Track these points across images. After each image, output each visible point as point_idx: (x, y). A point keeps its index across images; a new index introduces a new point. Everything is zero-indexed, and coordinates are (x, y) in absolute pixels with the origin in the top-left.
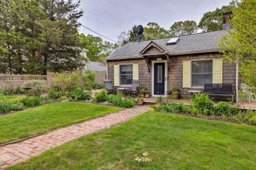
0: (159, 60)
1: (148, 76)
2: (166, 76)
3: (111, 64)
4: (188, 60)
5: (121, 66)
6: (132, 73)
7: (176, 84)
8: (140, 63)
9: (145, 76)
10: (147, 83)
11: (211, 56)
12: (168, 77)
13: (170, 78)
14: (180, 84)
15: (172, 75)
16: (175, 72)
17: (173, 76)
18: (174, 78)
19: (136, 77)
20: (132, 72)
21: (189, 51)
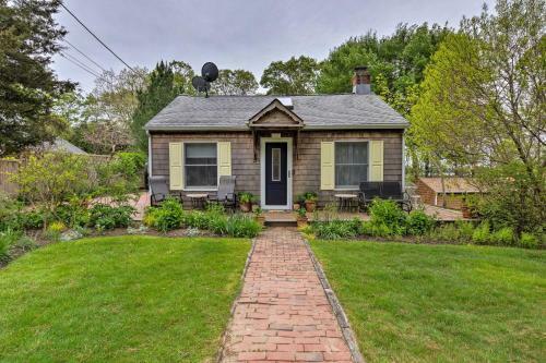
0: (276, 138)
1: (252, 167)
2: (290, 168)
3: (162, 141)
4: (328, 140)
5: (186, 145)
6: (216, 163)
7: (308, 183)
8: (235, 141)
9: (245, 167)
10: (251, 183)
11: (366, 135)
12: (294, 171)
13: (297, 173)
14: (316, 183)
15: (301, 167)
16: (306, 162)
17: (302, 169)
18: (305, 172)
19: (224, 169)
20: (215, 160)
21: (330, 124)
